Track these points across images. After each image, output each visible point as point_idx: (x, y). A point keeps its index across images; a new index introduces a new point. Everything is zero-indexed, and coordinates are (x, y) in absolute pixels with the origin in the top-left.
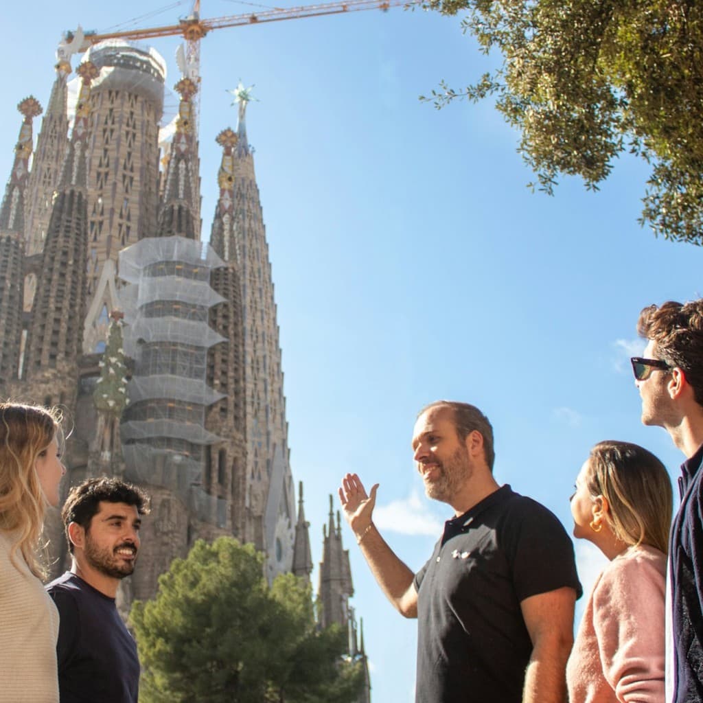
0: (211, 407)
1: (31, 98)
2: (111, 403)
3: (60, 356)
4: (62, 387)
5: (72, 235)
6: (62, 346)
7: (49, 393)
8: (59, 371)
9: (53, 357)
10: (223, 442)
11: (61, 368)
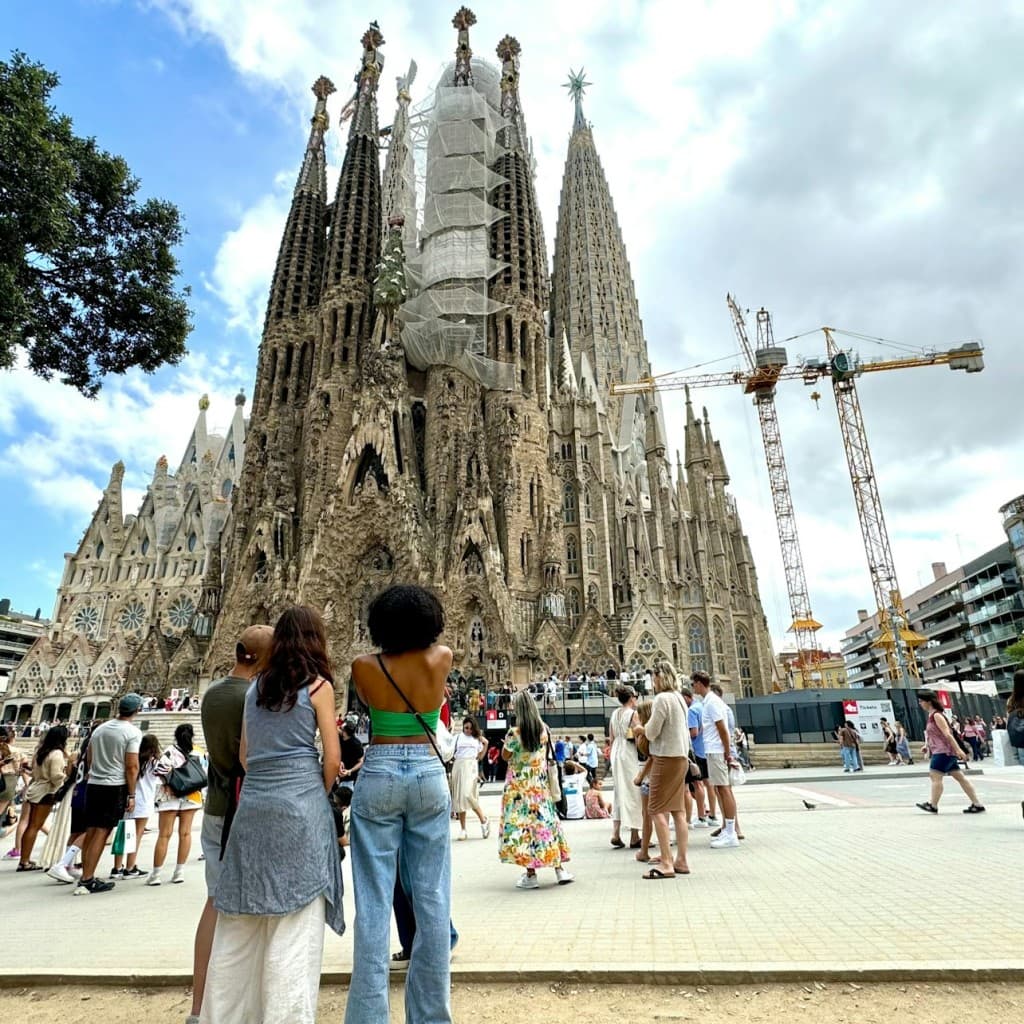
0: (493, 280)
1: (322, 77)
2: (384, 295)
3: (345, 272)
4: (348, 299)
5: (356, 171)
6: (346, 263)
7: (333, 306)
8: (344, 286)
9: (338, 276)
10: (507, 309)
11: (345, 283)
